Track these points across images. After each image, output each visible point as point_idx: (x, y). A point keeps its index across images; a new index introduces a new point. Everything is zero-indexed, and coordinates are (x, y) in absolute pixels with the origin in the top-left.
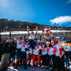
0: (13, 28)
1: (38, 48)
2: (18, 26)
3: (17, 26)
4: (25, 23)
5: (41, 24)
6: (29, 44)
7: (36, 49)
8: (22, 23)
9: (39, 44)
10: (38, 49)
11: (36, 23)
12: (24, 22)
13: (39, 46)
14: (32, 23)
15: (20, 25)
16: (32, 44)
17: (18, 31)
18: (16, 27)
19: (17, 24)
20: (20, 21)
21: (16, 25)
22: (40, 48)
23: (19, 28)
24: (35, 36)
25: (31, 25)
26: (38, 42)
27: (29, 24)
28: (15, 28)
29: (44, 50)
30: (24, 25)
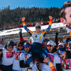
0: (10, 23)
1: (53, 62)
2: (19, 18)
3: (16, 19)
4: (32, 11)
6: (29, 53)
7: (47, 64)
8: (26, 11)
9: (54, 50)
10: (51, 65)
11: (54, 8)
12: (30, 9)
13: (53, 56)
14: (47, 9)
15: (23, 15)
16: (36, 51)
17: (19, 27)
18: (15, 21)
19: (16, 14)
20: (21, 9)
21: (15, 17)
22: (57, 60)
24: (44, 36)
25: (44, 13)
26: (50, 46)
27: (41, 11)
29: (68, 64)
30: (30, 14)
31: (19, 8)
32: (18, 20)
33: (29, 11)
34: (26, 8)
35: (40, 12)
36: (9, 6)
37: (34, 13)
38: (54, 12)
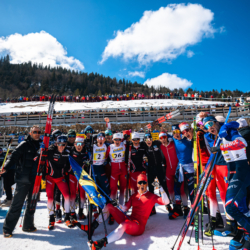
2: (29, 82)
3: (24, 85)
4: (57, 74)
5: (115, 79)
11: (97, 76)
12: (54, 70)
14: (83, 75)
15: (39, 78)
18: (22, 88)
19: (24, 75)
21: (22, 80)
23: (34, 91)
25: (80, 80)
27: (74, 76)
28: (17, 90)
30: (53, 79)
31: (30, 63)
32: (28, 87)
33: (51, 73)
34: (44, 66)
35: (72, 78)
36: (8, 56)
37: (60, 77)
38: (97, 83)
